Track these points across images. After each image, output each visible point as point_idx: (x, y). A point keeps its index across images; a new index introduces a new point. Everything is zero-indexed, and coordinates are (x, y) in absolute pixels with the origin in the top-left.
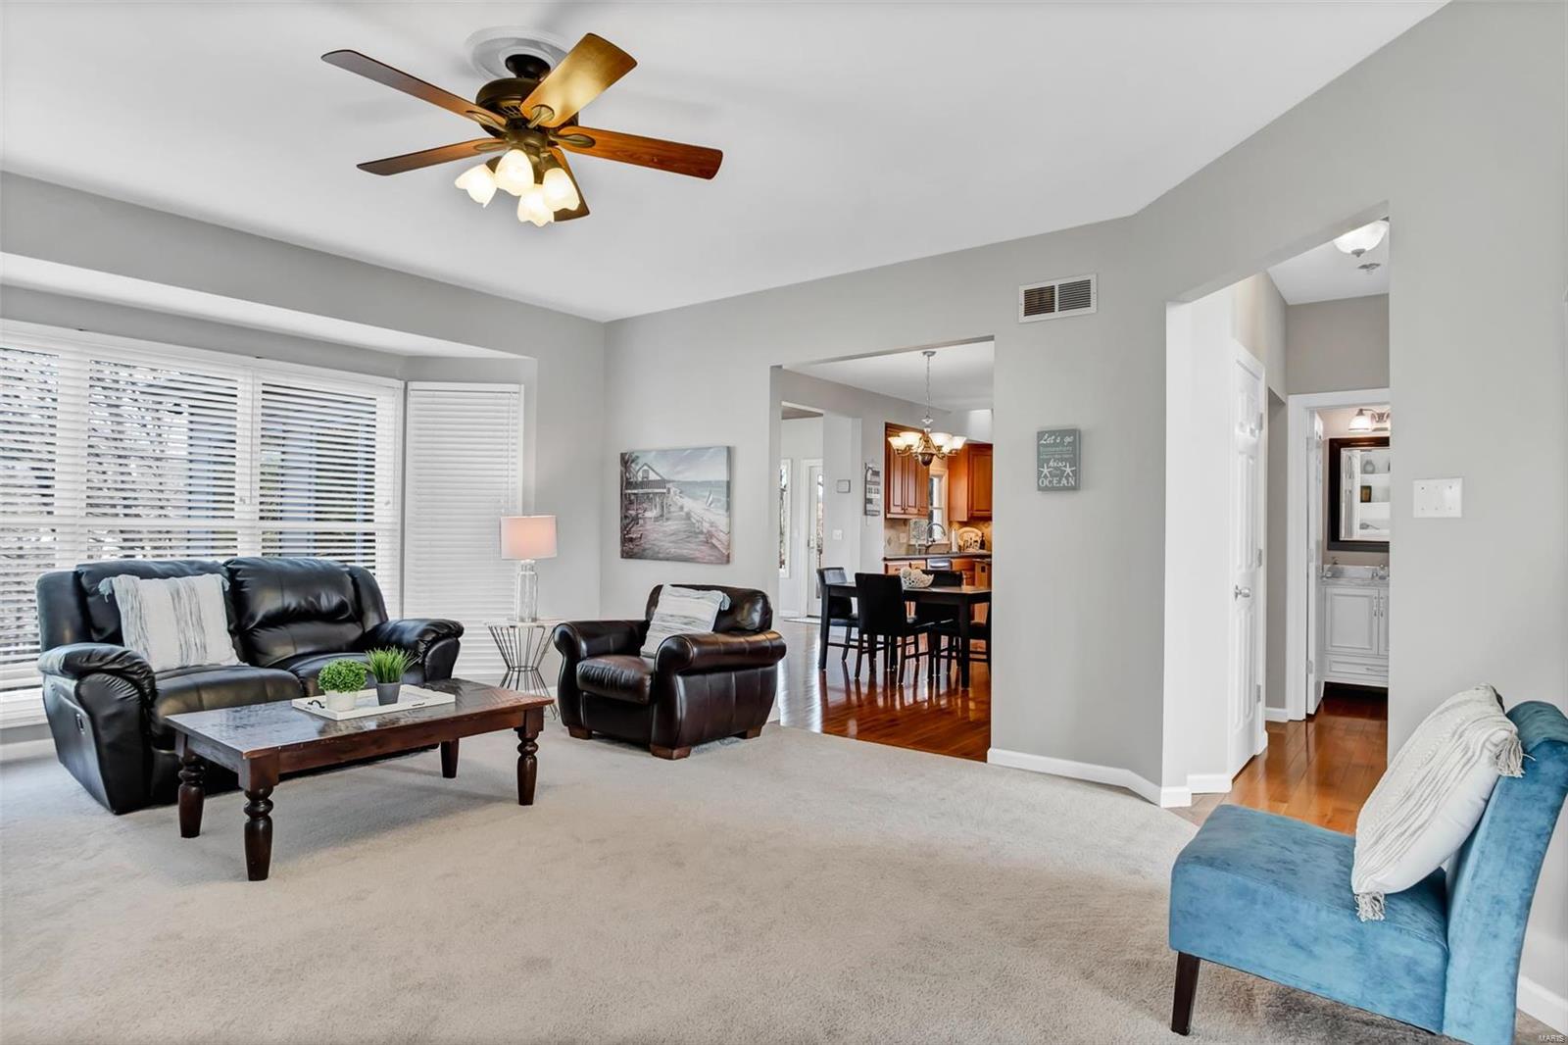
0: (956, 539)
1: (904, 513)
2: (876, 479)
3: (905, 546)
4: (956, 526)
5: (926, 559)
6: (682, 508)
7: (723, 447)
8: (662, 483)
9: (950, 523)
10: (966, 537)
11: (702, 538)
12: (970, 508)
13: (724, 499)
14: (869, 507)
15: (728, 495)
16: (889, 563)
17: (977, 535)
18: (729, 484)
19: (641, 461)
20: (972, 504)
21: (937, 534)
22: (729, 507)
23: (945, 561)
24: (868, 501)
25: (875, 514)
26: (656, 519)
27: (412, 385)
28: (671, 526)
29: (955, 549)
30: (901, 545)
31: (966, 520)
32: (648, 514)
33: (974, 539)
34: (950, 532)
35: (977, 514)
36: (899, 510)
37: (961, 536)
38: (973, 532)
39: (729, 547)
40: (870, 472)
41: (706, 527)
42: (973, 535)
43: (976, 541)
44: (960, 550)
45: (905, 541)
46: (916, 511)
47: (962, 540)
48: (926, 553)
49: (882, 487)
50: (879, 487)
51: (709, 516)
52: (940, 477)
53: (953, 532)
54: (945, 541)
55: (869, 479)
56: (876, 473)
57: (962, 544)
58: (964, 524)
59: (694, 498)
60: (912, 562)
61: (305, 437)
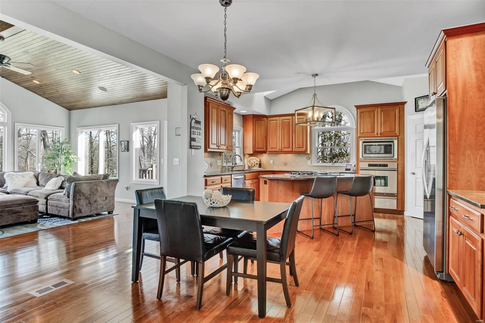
0: (247, 163)
1: (218, 149)
2: (198, 126)
3: (220, 167)
4: (247, 156)
5: (231, 175)
9: (244, 155)
10: (252, 162)
12: (254, 147)
14: (193, 143)
16: (208, 179)
17: (257, 161)
20: (255, 144)
21: (238, 161)
23: (241, 175)
24: (192, 139)
25: (198, 148)
29: (247, 168)
30: (218, 167)
31: (252, 153)
33: (256, 163)
34: (244, 159)
35: (257, 150)
36: (215, 147)
37: (250, 161)
38: (255, 159)
40: (194, 120)
42: (255, 161)
43: (257, 164)
44: (249, 168)
45: (220, 164)
46: (225, 148)
47: (250, 163)
48: (232, 171)
49: (203, 132)
50: (200, 131)
52: (239, 131)
53: (246, 159)
54: (242, 164)
55: (193, 125)
56: (198, 122)
57: (250, 165)
58: (251, 155)
60: (223, 177)
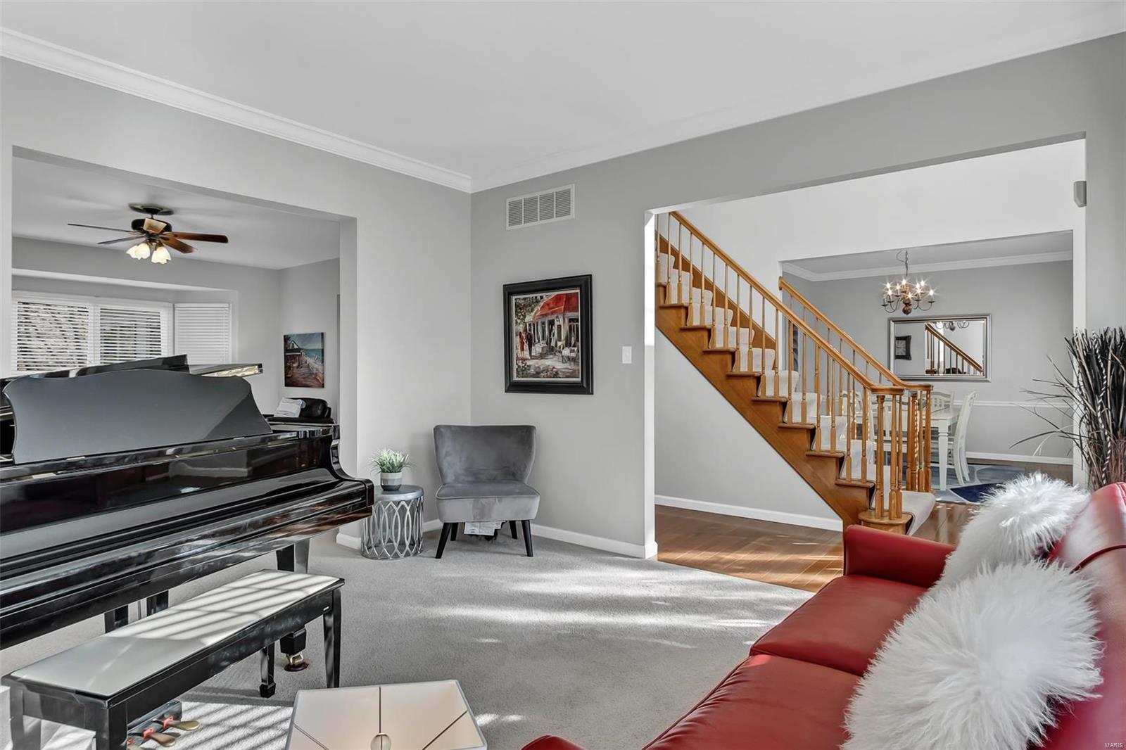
6: (306, 362)
7: (319, 334)
8: (299, 350)
11: (313, 376)
13: (321, 358)
15: (323, 355)
18: (323, 350)
19: (291, 339)
22: (323, 362)
26: (297, 367)
27: (177, 305)
28: (303, 370)
32: (294, 365)
39: (323, 380)
41: (315, 371)
51: (316, 366)
59: (310, 357)
61: (143, 329)
